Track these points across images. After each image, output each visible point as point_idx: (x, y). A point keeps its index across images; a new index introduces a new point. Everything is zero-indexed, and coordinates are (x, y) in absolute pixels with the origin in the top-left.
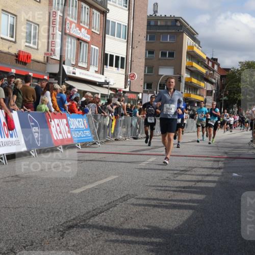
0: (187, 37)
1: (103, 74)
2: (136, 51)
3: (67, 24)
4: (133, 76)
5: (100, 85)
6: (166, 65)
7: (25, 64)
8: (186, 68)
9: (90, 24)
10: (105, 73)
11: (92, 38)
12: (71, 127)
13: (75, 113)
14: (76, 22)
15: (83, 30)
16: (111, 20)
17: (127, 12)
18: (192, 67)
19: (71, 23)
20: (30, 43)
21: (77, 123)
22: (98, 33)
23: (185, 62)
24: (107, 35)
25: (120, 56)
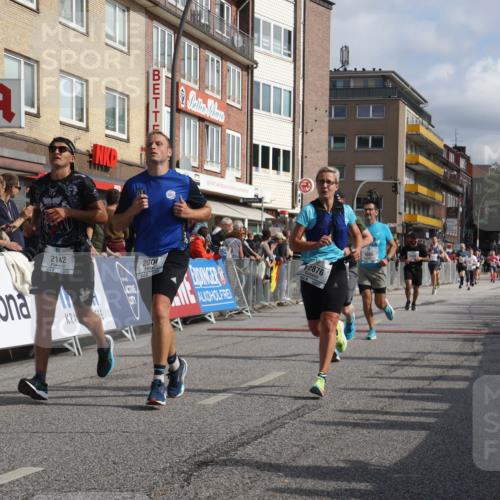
0: (407, 108)
1: (251, 183)
2: (311, 137)
3: (180, 92)
4: (307, 186)
5: (246, 203)
6: (369, 162)
7: (106, 169)
8: (406, 167)
9: (223, 90)
10: (254, 181)
11: (228, 116)
12: (196, 283)
13: (201, 257)
14: (197, 87)
15: (210, 102)
16: (262, 82)
17: (292, 66)
18: (418, 164)
19: (188, 89)
20: (114, 130)
21: (206, 275)
22: (239, 106)
23: (404, 154)
24: (255, 110)
25: (282, 148)
